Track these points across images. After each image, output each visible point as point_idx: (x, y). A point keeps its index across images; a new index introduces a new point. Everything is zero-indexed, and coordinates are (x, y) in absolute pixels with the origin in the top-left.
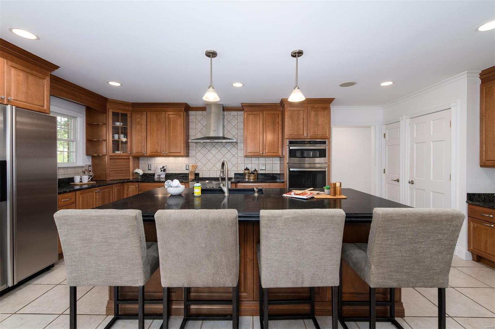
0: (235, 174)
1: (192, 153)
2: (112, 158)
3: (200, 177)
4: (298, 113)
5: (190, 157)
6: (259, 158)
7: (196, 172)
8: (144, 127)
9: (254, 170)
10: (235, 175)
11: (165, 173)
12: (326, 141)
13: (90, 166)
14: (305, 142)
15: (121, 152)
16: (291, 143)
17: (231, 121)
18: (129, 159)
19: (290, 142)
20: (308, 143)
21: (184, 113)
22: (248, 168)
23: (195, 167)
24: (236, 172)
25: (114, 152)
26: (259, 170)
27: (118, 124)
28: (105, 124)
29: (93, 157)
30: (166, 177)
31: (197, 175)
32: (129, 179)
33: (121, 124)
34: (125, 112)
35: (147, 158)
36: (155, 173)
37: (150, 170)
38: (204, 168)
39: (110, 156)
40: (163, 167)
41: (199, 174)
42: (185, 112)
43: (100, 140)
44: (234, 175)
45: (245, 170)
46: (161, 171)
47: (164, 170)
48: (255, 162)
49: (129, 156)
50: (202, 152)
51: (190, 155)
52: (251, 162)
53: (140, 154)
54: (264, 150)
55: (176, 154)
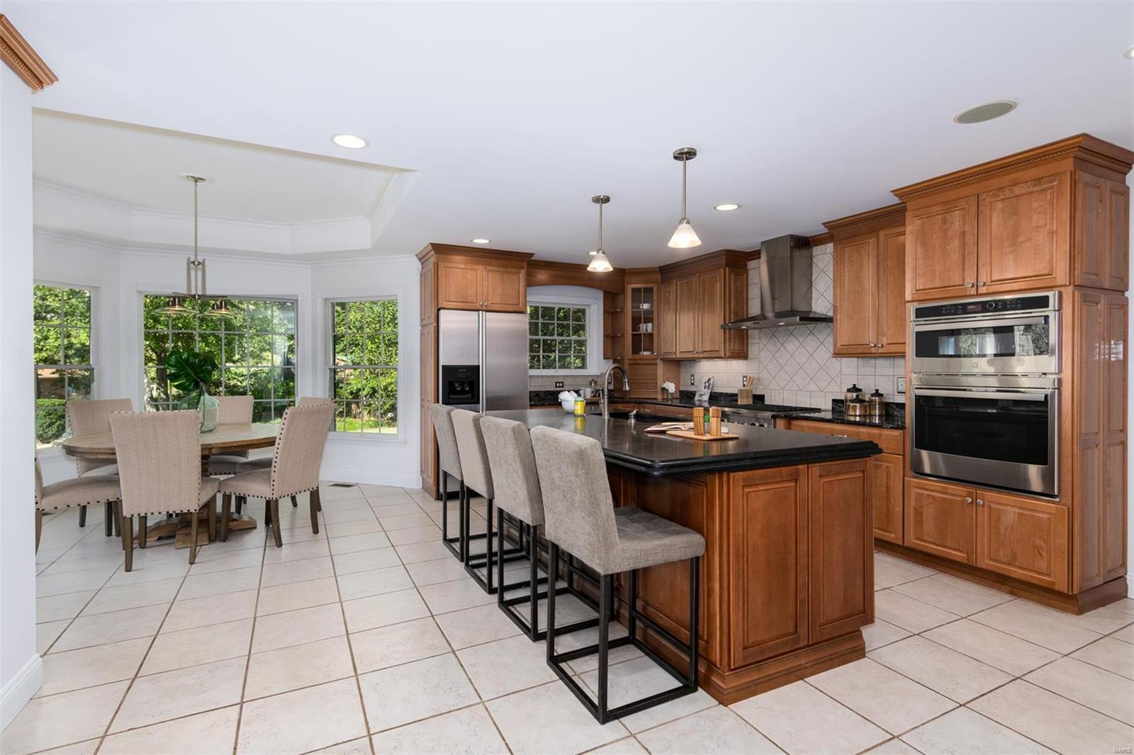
0: (834, 401)
1: (753, 350)
2: (632, 363)
3: (766, 403)
5: (749, 360)
6: (896, 360)
7: (758, 393)
8: (672, 306)
9: (874, 392)
10: (833, 404)
11: (709, 391)
12: (1047, 297)
13: (610, 375)
14: (969, 307)
15: (648, 353)
16: (921, 313)
17: (825, 269)
18: (656, 364)
19: (918, 310)
20: (979, 308)
21: (725, 270)
22: (858, 386)
24: (838, 396)
26: (896, 393)
28: (624, 309)
29: (614, 360)
30: (710, 399)
31: (759, 399)
32: (656, 399)
34: (650, 286)
35: (688, 363)
36: (696, 392)
37: (692, 384)
38: (773, 385)
39: (629, 359)
40: (709, 380)
41: (763, 396)
42: (727, 269)
43: (619, 335)
44: (831, 402)
45: (849, 390)
46: (705, 388)
47: (709, 386)
48: (884, 372)
49: (657, 359)
50: (770, 347)
51: (750, 355)
52: (869, 370)
53: (669, 356)
54: (882, 338)
55: (713, 354)
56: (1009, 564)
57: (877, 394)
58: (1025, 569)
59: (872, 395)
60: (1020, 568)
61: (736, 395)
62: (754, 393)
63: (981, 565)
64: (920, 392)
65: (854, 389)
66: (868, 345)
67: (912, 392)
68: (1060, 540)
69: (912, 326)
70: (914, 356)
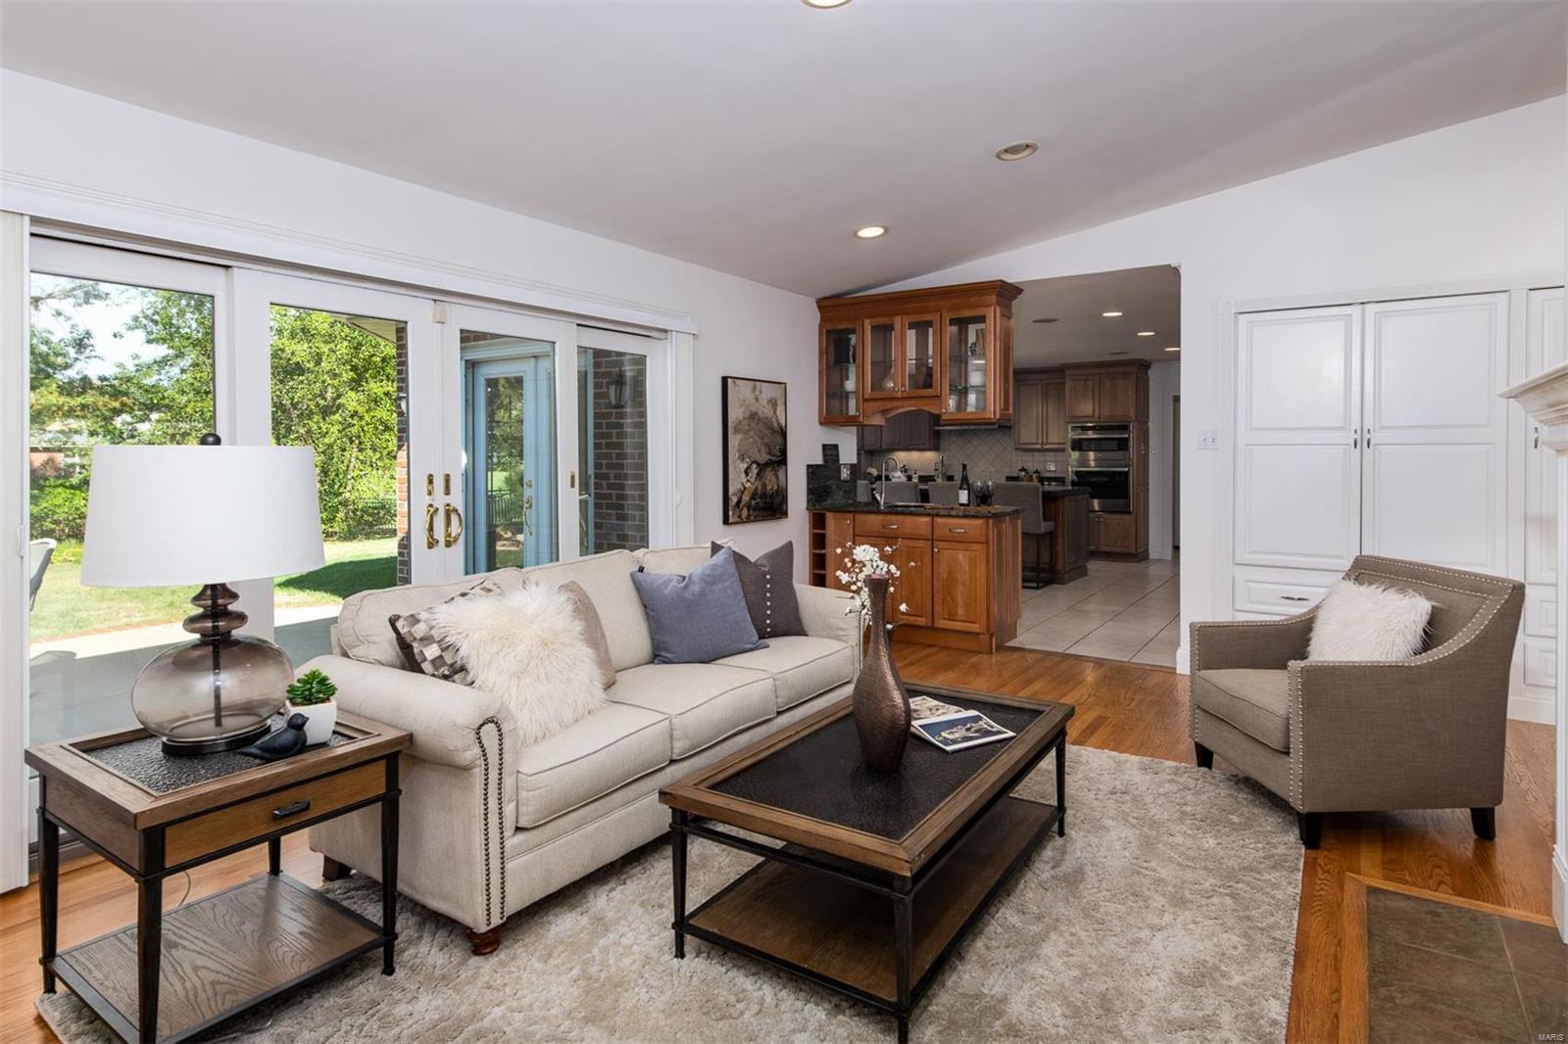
0: (1007, 478)
1: (944, 444)
4: (1085, 384)
12: (1128, 426)
45: (1020, 470)
48: (1039, 459)
50: (959, 443)
51: (942, 448)
53: (872, 448)
54: (1045, 440)
55: (917, 447)
56: (1114, 546)
57: (1037, 472)
58: (1119, 547)
59: (1034, 472)
63: (1099, 550)
64: (1075, 469)
65: (1023, 470)
66: (1037, 443)
67: (1070, 469)
68: (1133, 532)
69: (1070, 435)
70: (1070, 450)
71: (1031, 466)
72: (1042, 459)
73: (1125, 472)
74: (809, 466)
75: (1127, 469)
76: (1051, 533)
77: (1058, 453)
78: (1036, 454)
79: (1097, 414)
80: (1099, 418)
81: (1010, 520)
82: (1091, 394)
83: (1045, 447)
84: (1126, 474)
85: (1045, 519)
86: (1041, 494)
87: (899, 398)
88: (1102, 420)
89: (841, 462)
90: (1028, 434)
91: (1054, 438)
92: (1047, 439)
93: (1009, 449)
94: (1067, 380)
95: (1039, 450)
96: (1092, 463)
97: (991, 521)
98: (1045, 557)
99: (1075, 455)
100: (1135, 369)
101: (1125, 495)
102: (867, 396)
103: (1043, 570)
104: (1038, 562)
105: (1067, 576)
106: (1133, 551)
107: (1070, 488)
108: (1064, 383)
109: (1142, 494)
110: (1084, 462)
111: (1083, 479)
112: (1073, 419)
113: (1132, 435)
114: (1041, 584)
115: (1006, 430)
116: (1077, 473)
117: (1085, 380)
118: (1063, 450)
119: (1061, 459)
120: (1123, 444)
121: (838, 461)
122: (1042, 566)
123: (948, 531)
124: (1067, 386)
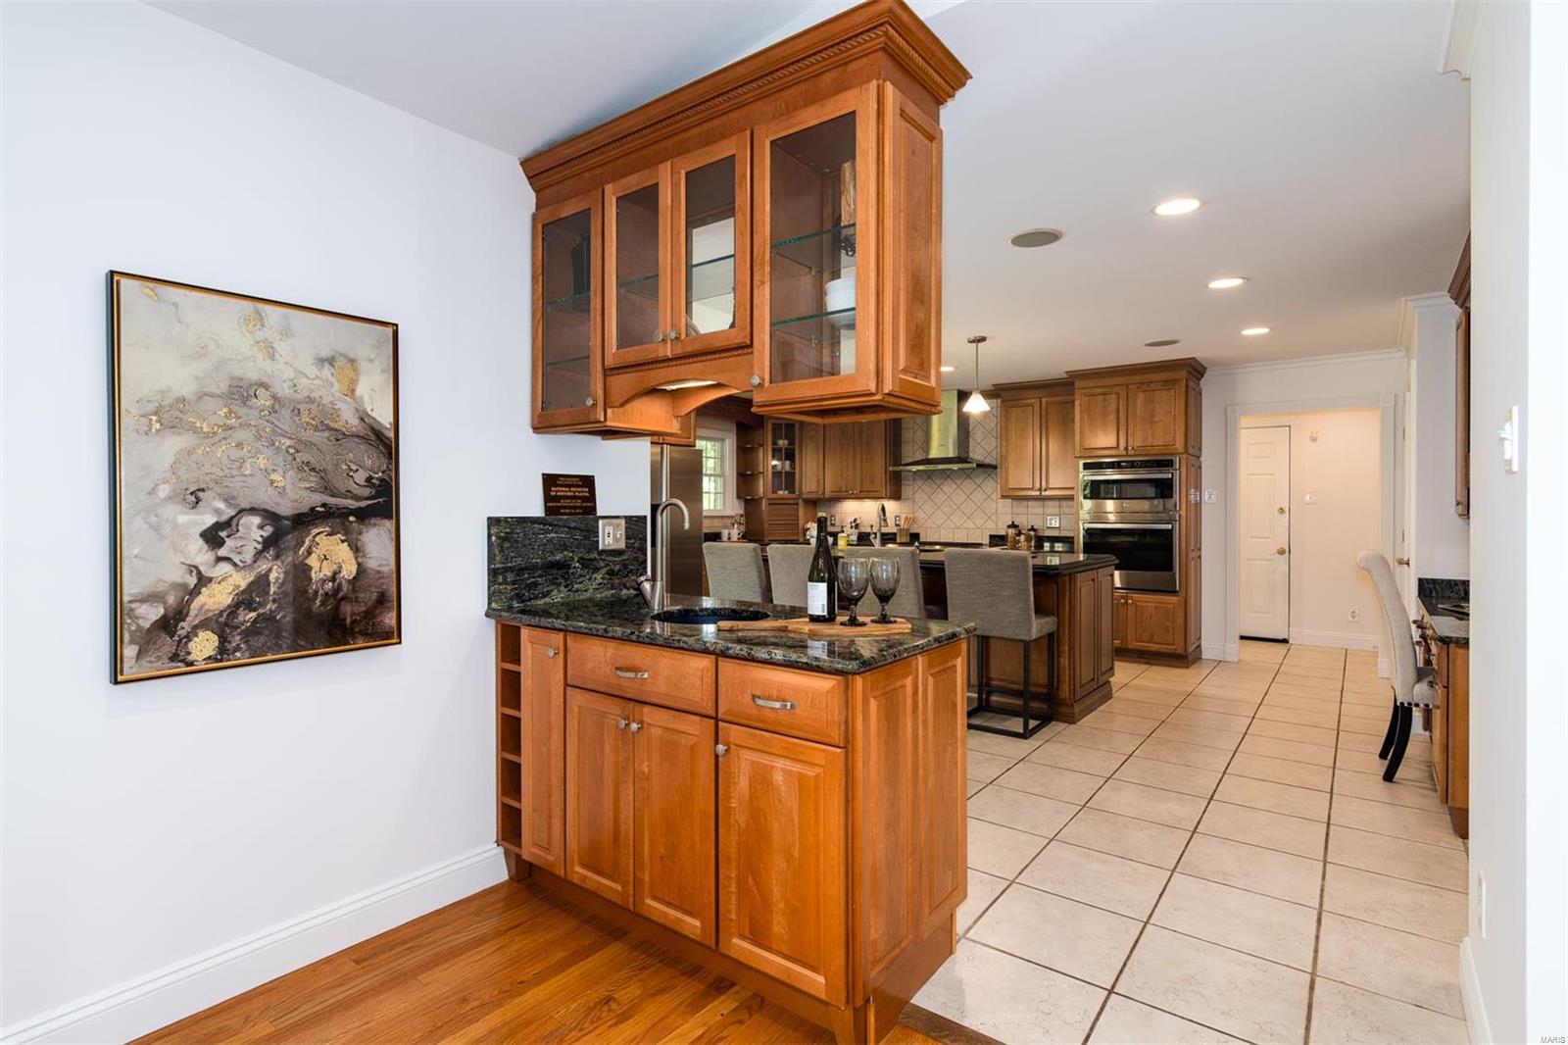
0: (991, 536)
1: (906, 491)
2: (772, 503)
3: (922, 540)
4: (1105, 400)
5: (903, 500)
7: (913, 532)
8: (820, 445)
11: (857, 531)
12: (1173, 460)
13: (742, 516)
14: (1122, 464)
15: (786, 492)
16: (1088, 467)
18: (797, 504)
19: (1086, 464)
20: (1129, 465)
22: (1015, 523)
23: (911, 520)
24: (993, 532)
25: (774, 492)
27: (781, 442)
28: (763, 445)
29: (747, 502)
30: (858, 539)
31: (915, 536)
33: (786, 442)
35: (828, 503)
38: (929, 523)
39: (769, 499)
40: (855, 520)
41: (918, 533)
43: (756, 472)
44: (989, 537)
45: (1009, 527)
46: (851, 527)
47: (857, 526)
48: (1035, 511)
49: (798, 499)
50: (927, 489)
51: (903, 496)
52: (1022, 510)
53: (815, 496)
54: (1044, 483)
55: (872, 494)
56: (1149, 642)
57: (1033, 529)
58: (1160, 644)
59: (1029, 530)
60: (1156, 643)
61: (895, 534)
62: (911, 531)
63: (1130, 646)
64: (1087, 526)
65: (1013, 526)
66: (1032, 489)
67: (1081, 526)
68: (1180, 621)
69: (1081, 475)
70: (1081, 498)
71: (1024, 521)
72: (1040, 510)
73: (1168, 530)
74: (493, 522)
75: (1170, 526)
76: (1050, 636)
77: (1064, 503)
78: (1032, 503)
79: (1122, 444)
80: (1126, 449)
81: (930, 665)
82: (1113, 417)
83: (1048, 493)
84: (1170, 532)
85: (1040, 610)
86: (1031, 571)
87: (668, 360)
88: (1131, 452)
89: (599, 513)
90: (1021, 477)
91: (1058, 480)
92: (1047, 481)
93: (994, 496)
94: (1077, 396)
95: (1035, 498)
96: (1112, 517)
97: (859, 681)
98: (1039, 674)
99: (1088, 504)
100: (1183, 374)
101: (1168, 566)
102: (610, 362)
103: (1035, 697)
104: (1026, 682)
105: (1077, 709)
106: (1180, 651)
107: (1081, 557)
108: (1073, 402)
109: (1193, 563)
110: (1100, 514)
111: (1098, 541)
112: (1087, 451)
113: (1178, 475)
114: (1033, 723)
115: (989, 471)
116: (1089, 532)
117: (1105, 394)
118: (1071, 498)
119: (1067, 510)
120: (1164, 489)
121: (594, 509)
122: (1033, 689)
123: (748, 699)
124: (1077, 403)
